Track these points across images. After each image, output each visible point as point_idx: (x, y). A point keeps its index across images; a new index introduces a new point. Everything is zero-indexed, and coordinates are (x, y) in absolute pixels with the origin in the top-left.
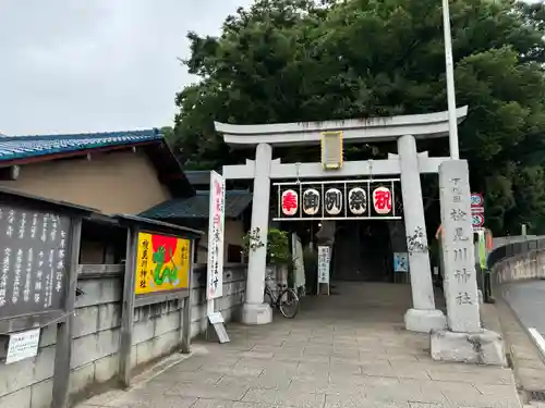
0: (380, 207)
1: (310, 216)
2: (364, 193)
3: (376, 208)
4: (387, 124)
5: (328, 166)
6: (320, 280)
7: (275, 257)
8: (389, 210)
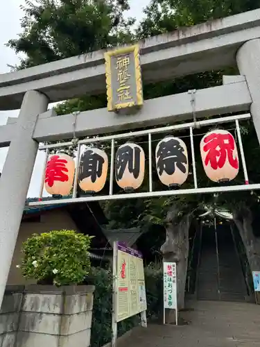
0: (214, 166)
1: (94, 194)
2: (182, 144)
3: (208, 169)
4: (214, 29)
5: (119, 106)
6: (166, 305)
7: (59, 274)
8: (235, 172)
